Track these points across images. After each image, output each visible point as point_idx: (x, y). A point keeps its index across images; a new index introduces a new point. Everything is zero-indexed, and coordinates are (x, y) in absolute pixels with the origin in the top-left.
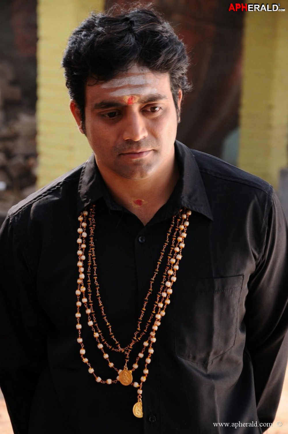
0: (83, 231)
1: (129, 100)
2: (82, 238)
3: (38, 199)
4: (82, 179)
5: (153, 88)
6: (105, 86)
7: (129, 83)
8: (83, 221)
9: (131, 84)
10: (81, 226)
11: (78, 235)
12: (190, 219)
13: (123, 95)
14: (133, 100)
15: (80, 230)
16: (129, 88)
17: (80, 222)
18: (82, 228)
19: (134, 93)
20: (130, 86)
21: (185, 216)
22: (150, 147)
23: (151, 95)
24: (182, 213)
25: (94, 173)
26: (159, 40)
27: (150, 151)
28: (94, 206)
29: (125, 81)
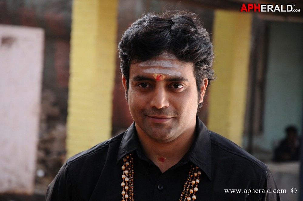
0: (126, 177)
1: (158, 77)
2: (125, 182)
3: (91, 153)
4: (124, 138)
5: (178, 71)
6: (142, 65)
7: (160, 65)
8: (125, 169)
9: (161, 66)
10: (124, 173)
11: (122, 180)
12: (200, 177)
13: (153, 72)
14: (161, 78)
15: (123, 176)
16: (159, 69)
17: (123, 170)
18: (125, 174)
19: (162, 73)
20: (160, 67)
21: (196, 174)
22: (170, 115)
23: (175, 76)
24: (195, 172)
25: (132, 133)
26: (188, 37)
27: (170, 118)
28: (132, 158)
29: (157, 63)
